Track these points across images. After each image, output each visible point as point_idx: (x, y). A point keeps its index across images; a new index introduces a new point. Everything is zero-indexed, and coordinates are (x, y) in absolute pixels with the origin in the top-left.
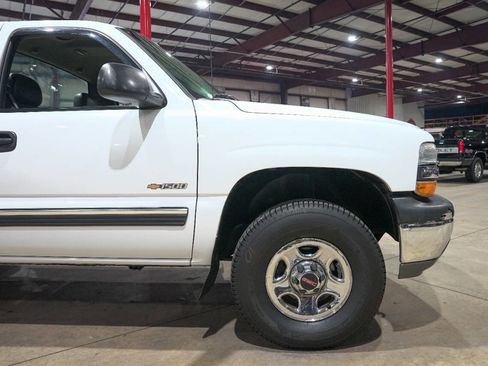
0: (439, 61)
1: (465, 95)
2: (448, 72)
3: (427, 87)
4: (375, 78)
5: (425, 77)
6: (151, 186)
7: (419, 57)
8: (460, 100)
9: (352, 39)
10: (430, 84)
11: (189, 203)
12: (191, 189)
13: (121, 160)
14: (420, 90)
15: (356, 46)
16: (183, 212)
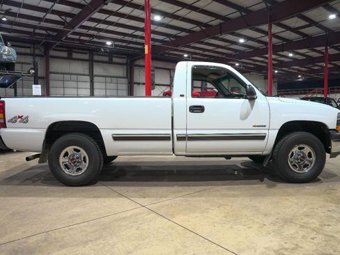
0: (291, 55)
1: (303, 75)
2: (295, 62)
3: (281, 70)
4: (251, 64)
5: (281, 64)
6: (254, 126)
7: (281, 53)
8: (300, 78)
9: (242, 41)
10: (284, 69)
11: (266, 132)
12: (267, 127)
13: (244, 117)
14: (276, 72)
15: (243, 45)
16: (264, 135)
